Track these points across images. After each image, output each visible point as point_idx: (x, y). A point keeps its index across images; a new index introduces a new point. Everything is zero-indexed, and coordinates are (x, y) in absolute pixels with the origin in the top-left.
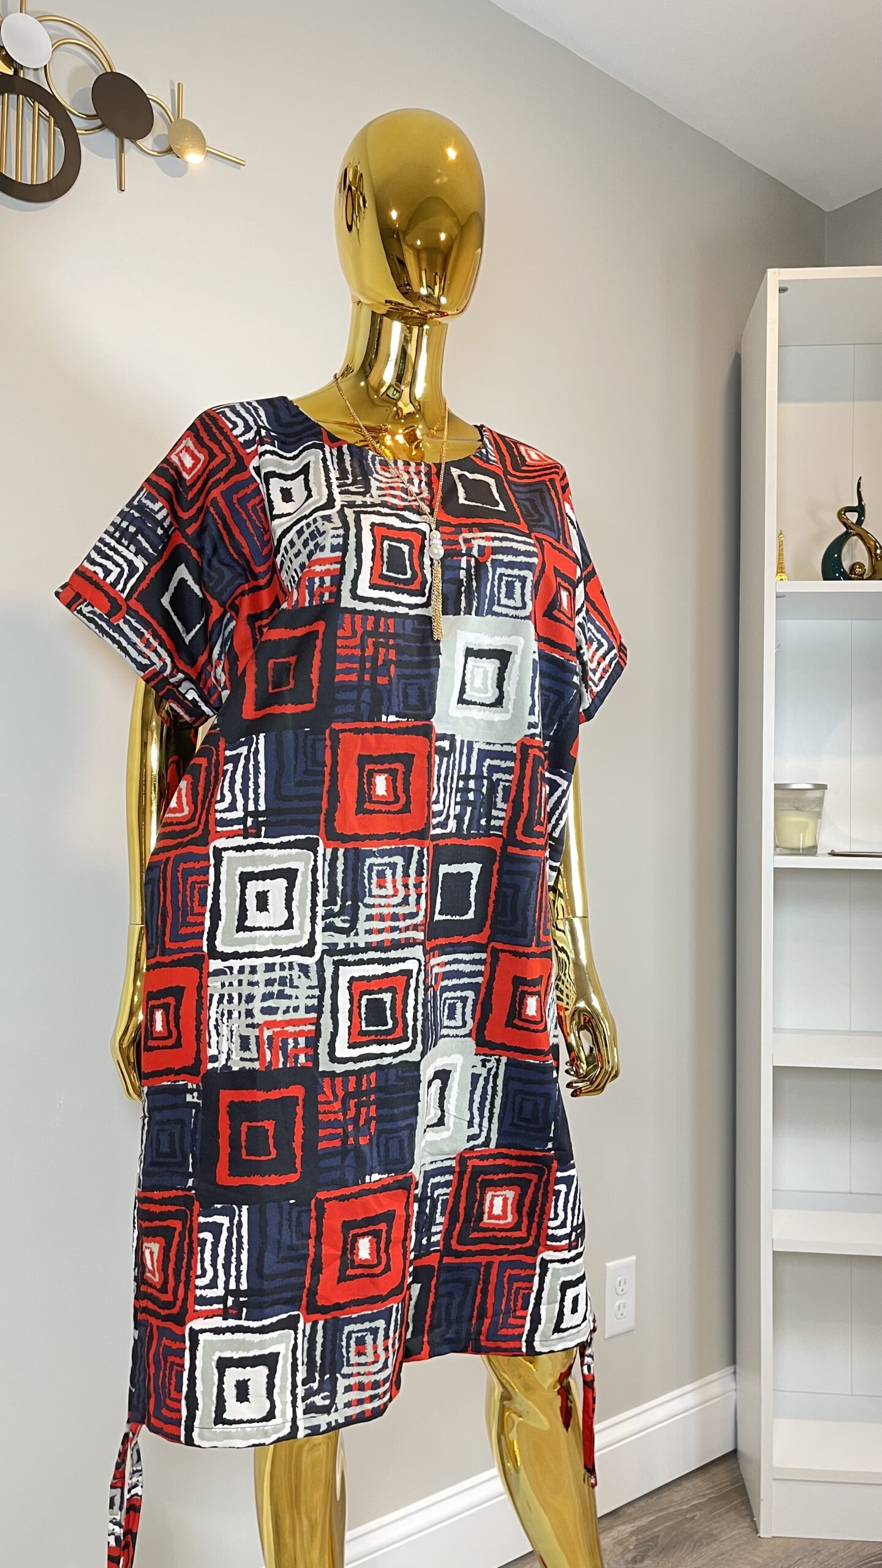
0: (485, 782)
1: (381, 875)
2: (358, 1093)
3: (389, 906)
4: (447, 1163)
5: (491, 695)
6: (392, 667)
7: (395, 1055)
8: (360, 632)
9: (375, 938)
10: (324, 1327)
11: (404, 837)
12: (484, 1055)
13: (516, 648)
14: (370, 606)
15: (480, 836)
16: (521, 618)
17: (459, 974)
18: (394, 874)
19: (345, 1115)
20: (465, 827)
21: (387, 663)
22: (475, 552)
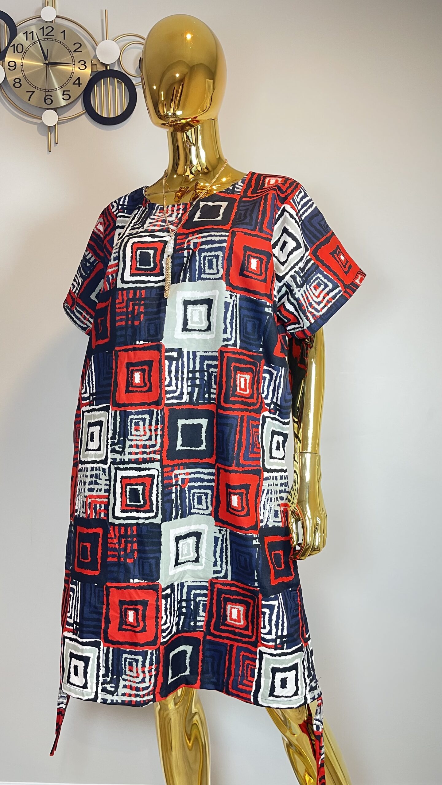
0: (206, 373)
1: (137, 424)
2: (125, 536)
3: (141, 440)
4: (205, 584)
5: (205, 325)
6: (142, 316)
7: (146, 519)
8: (125, 299)
9: (133, 457)
10: (113, 651)
11: (149, 405)
12: (220, 526)
13: (215, 296)
14: (131, 285)
15: (205, 404)
16: (217, 279)
17: (202, 480)
18: (144, 424)
19: (120, 545)
20: (194, 399)
21: (139, 314)
22: (192, 247)
